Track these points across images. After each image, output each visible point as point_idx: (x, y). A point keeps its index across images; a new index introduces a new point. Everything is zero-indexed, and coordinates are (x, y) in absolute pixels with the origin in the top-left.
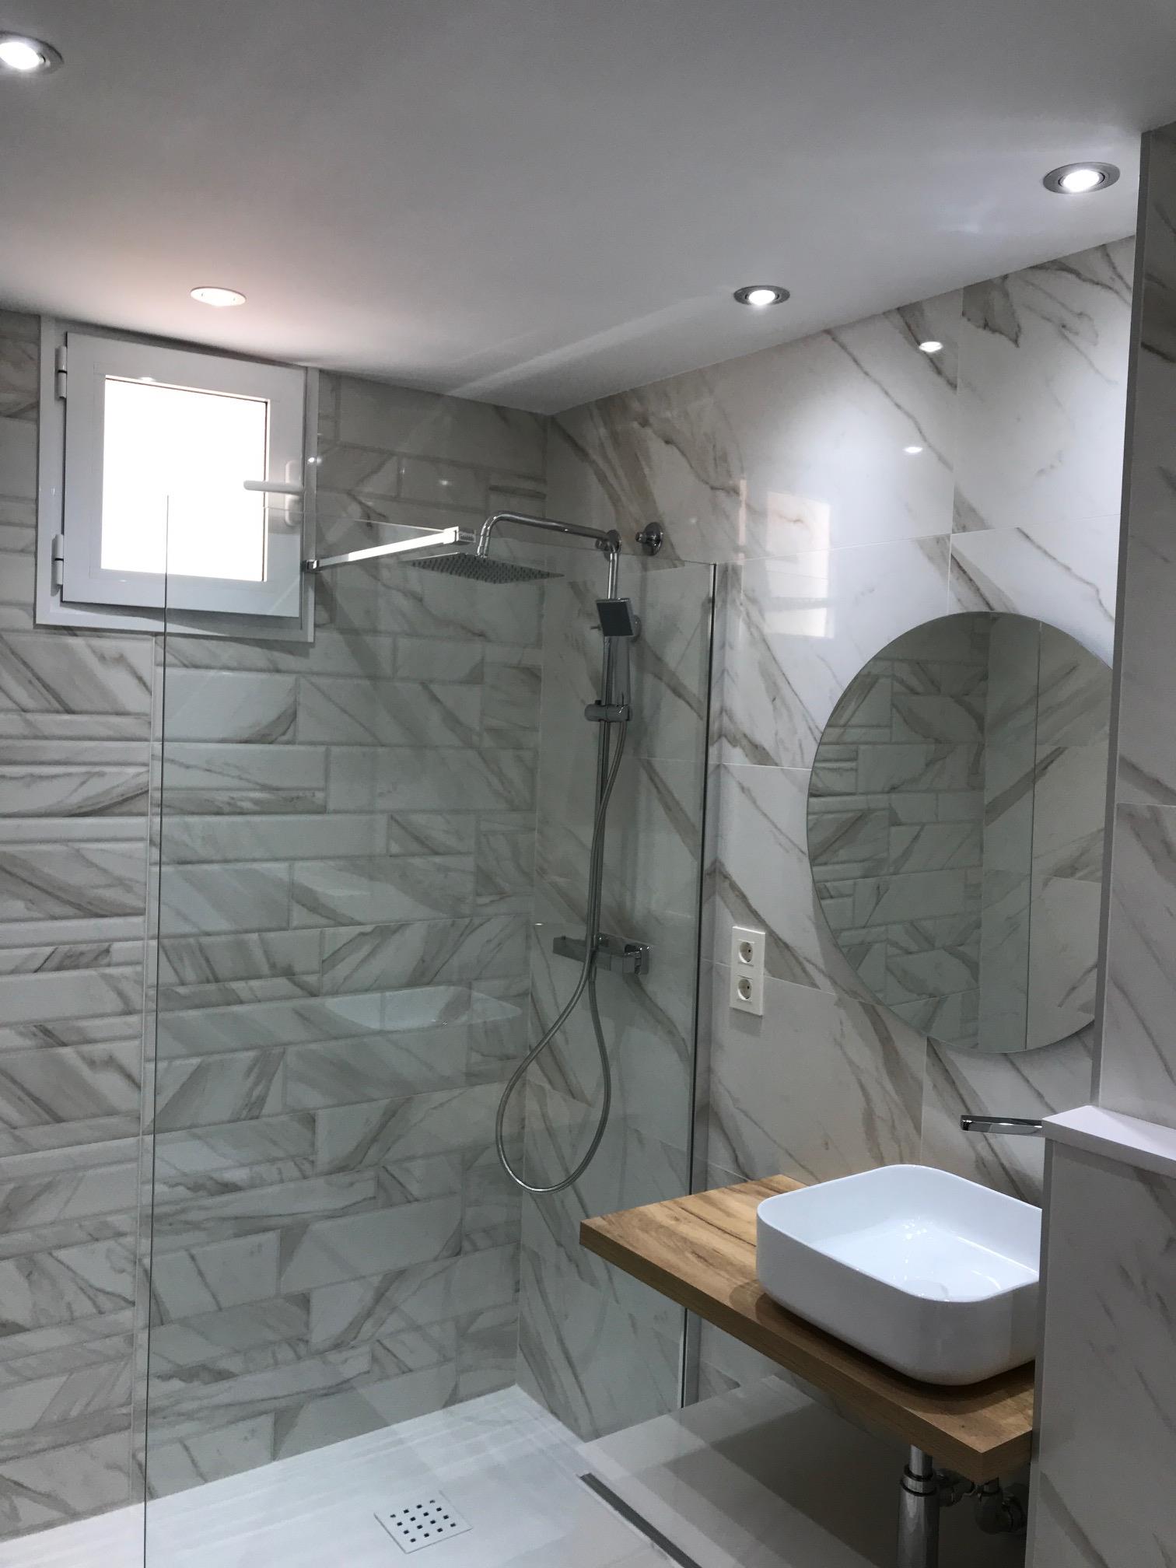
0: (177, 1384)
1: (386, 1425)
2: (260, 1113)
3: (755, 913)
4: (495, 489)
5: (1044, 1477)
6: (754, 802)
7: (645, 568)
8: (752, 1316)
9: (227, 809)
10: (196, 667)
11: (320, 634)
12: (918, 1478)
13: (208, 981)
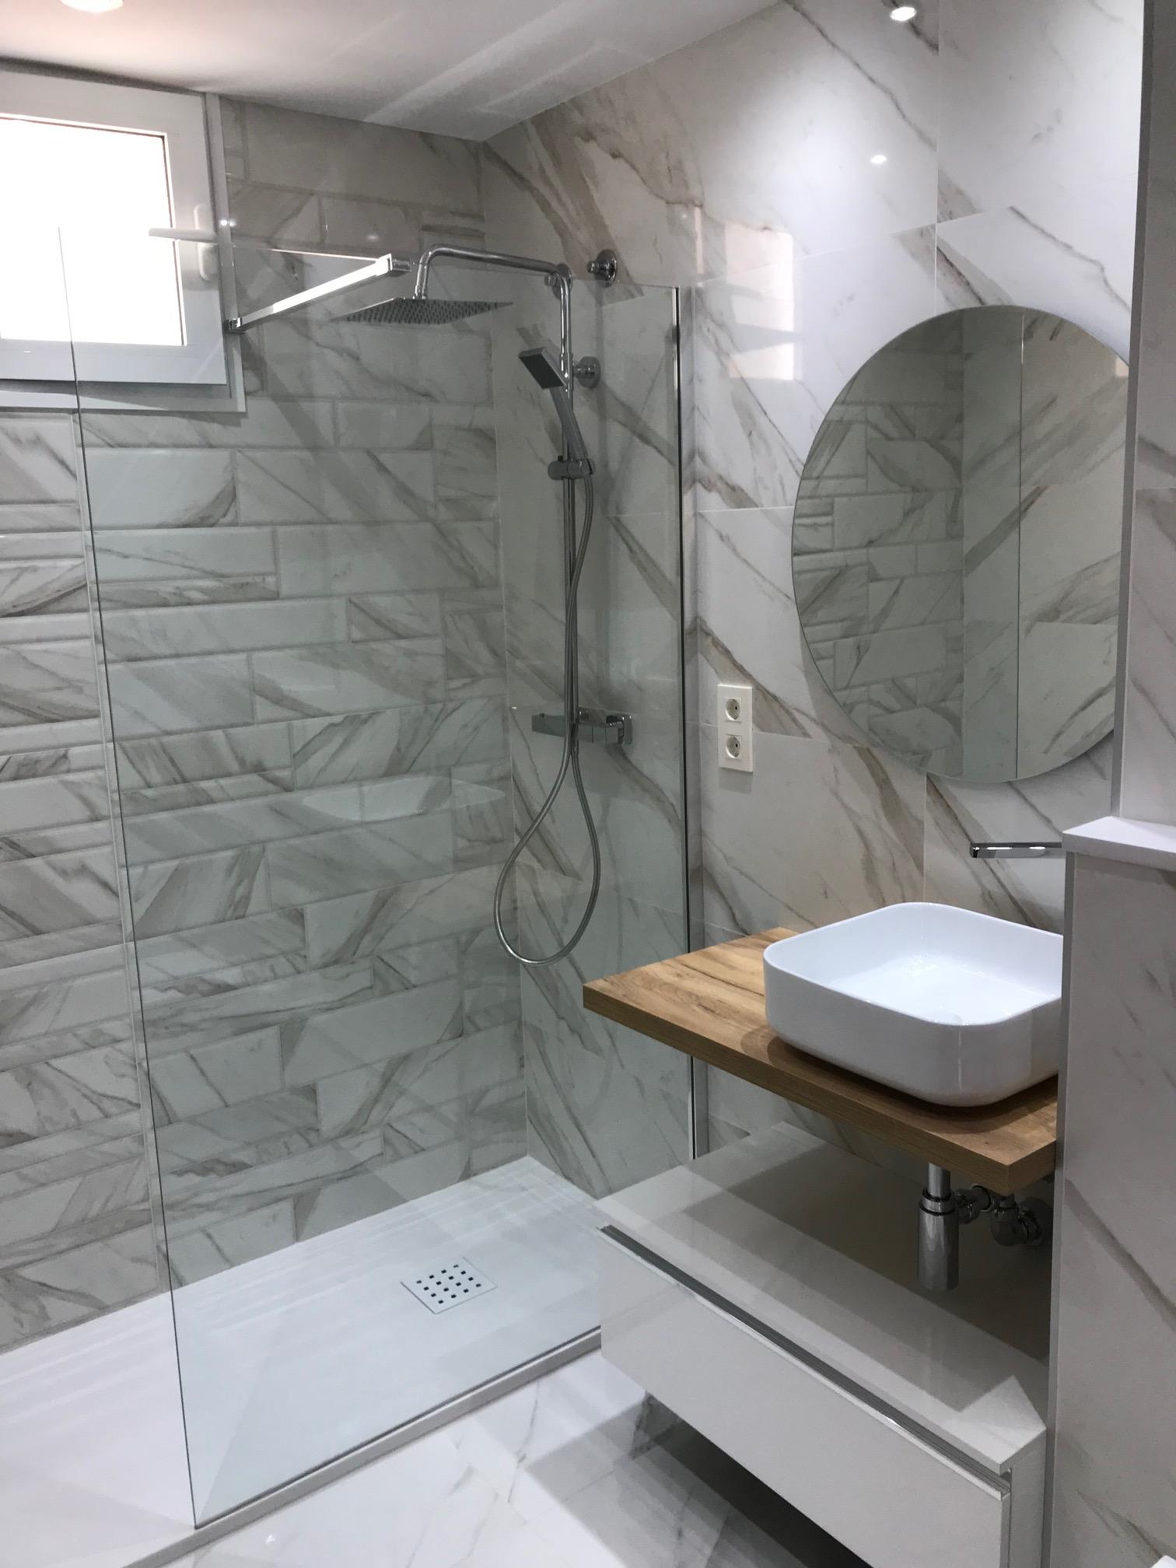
0: (192, 1179)
1: (404, 1201)
2: (245, 912)
3: (740, 669)
4: (427, 228)
5: (1069, 1184)
6: (734, 550)
7: (600, 302)
8: (766, 1059)
9: (173, 599)
10: (121, 446)
11: (252, 401)
12: (937, 1200)
13: (176, 782)
